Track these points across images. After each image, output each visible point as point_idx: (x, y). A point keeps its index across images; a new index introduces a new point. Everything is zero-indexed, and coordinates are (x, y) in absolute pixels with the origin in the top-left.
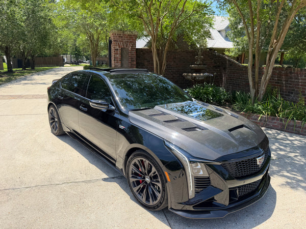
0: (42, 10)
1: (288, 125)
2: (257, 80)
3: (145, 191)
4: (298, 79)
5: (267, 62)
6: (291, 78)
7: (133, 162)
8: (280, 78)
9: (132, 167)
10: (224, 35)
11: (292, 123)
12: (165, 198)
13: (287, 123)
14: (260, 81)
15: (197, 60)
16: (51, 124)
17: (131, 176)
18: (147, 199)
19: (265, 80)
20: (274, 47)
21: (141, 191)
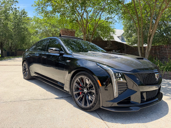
0: (23, 24)
1: (164, 75)
2: (143, 52)
3: (83, 99)
4: (166, 51)
5: (148, 42)
6: (162, 50)
7: (76, 81)
8: (155, 51)
9: (75, 84)
10: (121, 39)
11: (166, 73)
12: (98, 99)
13: (163, 73)
14: (145, 52)
15: (108, 45)
16: (24, 73)
17: (74, 90)
18: (86, 104)
19: (148, 51)
20: (151, 33)
21: (81, 100)
